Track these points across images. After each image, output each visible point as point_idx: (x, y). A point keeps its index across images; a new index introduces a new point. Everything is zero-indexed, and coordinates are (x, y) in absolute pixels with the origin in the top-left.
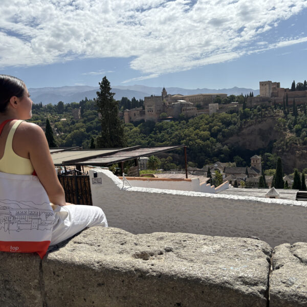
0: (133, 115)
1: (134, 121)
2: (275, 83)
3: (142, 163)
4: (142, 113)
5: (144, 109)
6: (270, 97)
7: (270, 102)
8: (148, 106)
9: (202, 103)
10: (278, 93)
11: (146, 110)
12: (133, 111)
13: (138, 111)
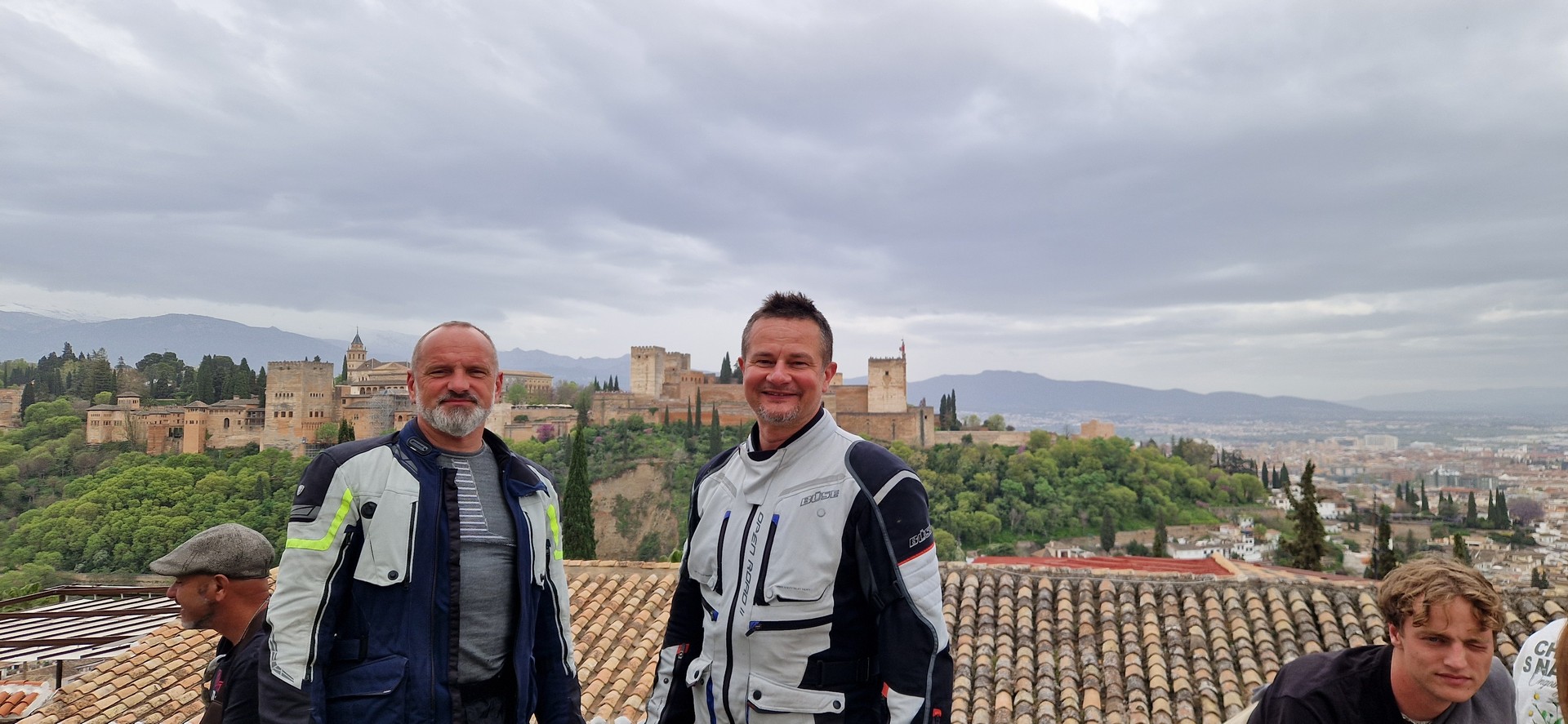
0: (221, 422)
1: (221, 445)
2: (676, 354)
4: (256, 419)
5: (263, 404)
6: (658, 395)
7: (653, 411)
8: (278, 396)
10: (678, 384)
11: (269, 410)
12: (223, 409)
13: (239, 410)
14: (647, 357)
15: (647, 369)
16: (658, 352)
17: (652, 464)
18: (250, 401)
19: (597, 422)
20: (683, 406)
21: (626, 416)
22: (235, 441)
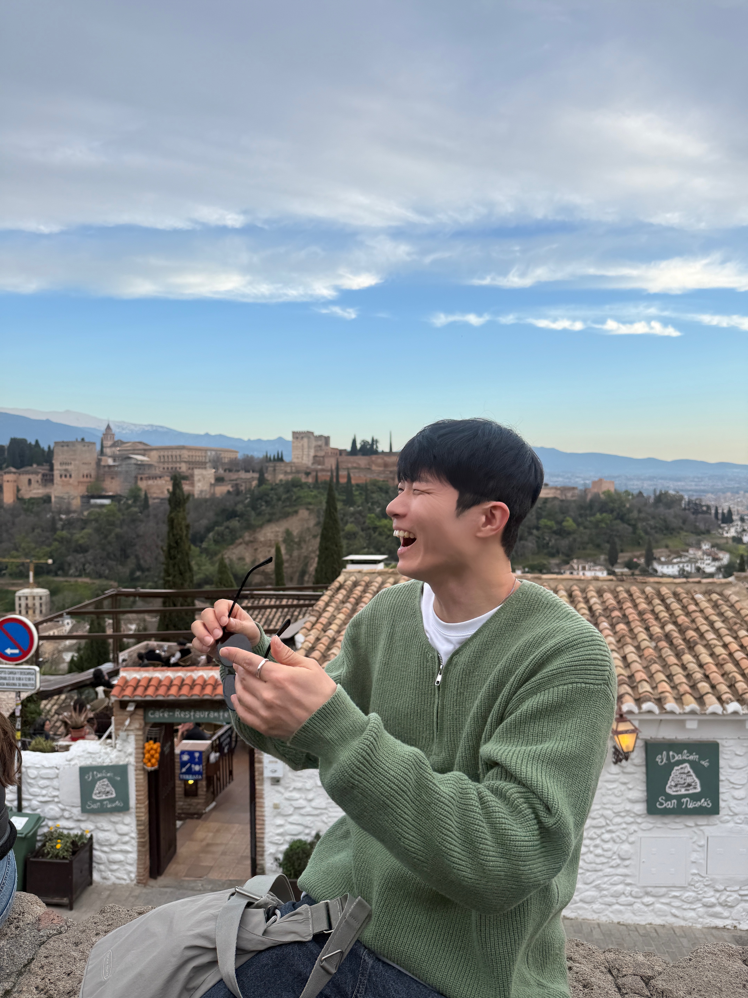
0: (26, 481)
1: (27, 496)
2: (322, 436)
3: (30, 605)
4: (48, 479)
5: (52, 469)
6: (310, 463)
7: (308, 474)
8: (61, 464)
9: (184, 468)
10: (323, 457)
11: (56, 473)
12: (27, 473)
13: (37, 473)
14: (302, 438)
15: (303, 446)
16: (309, 434)
17: (308, 509)
18: (44, 468)
19: (271, 482)
20: (327, 471)
21: (290, 477)
22: (35, 494)
